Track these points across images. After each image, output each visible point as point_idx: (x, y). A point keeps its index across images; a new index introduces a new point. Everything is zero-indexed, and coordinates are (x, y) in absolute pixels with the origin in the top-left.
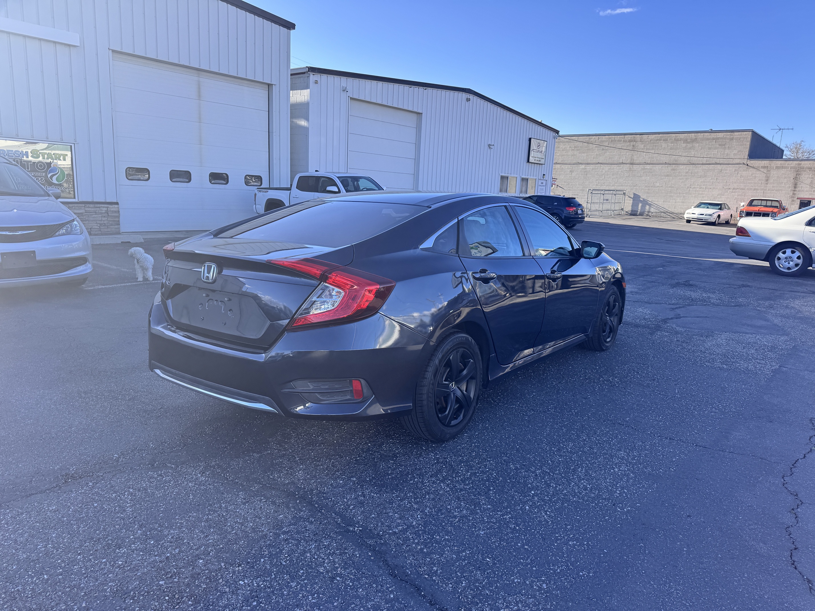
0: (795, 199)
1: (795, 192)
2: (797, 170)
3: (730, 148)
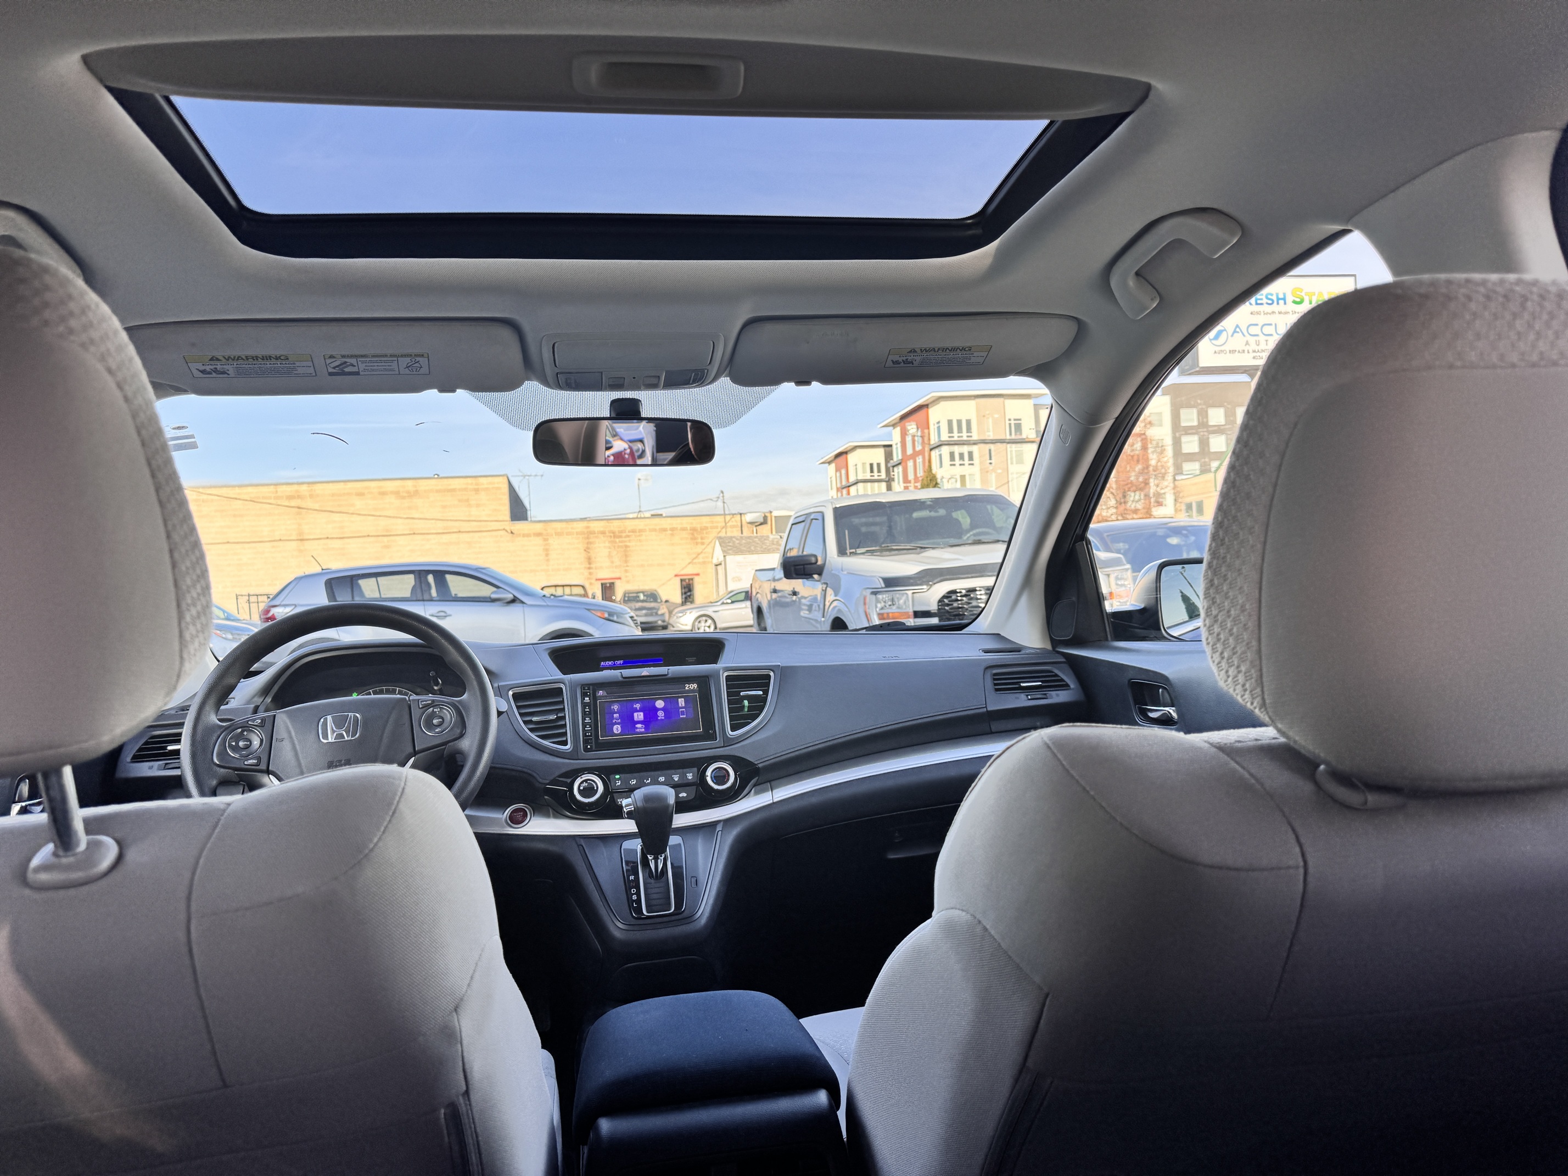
0: (593, 581)
1: (591, 571)
2: (586, 536)
3: (478, 506)
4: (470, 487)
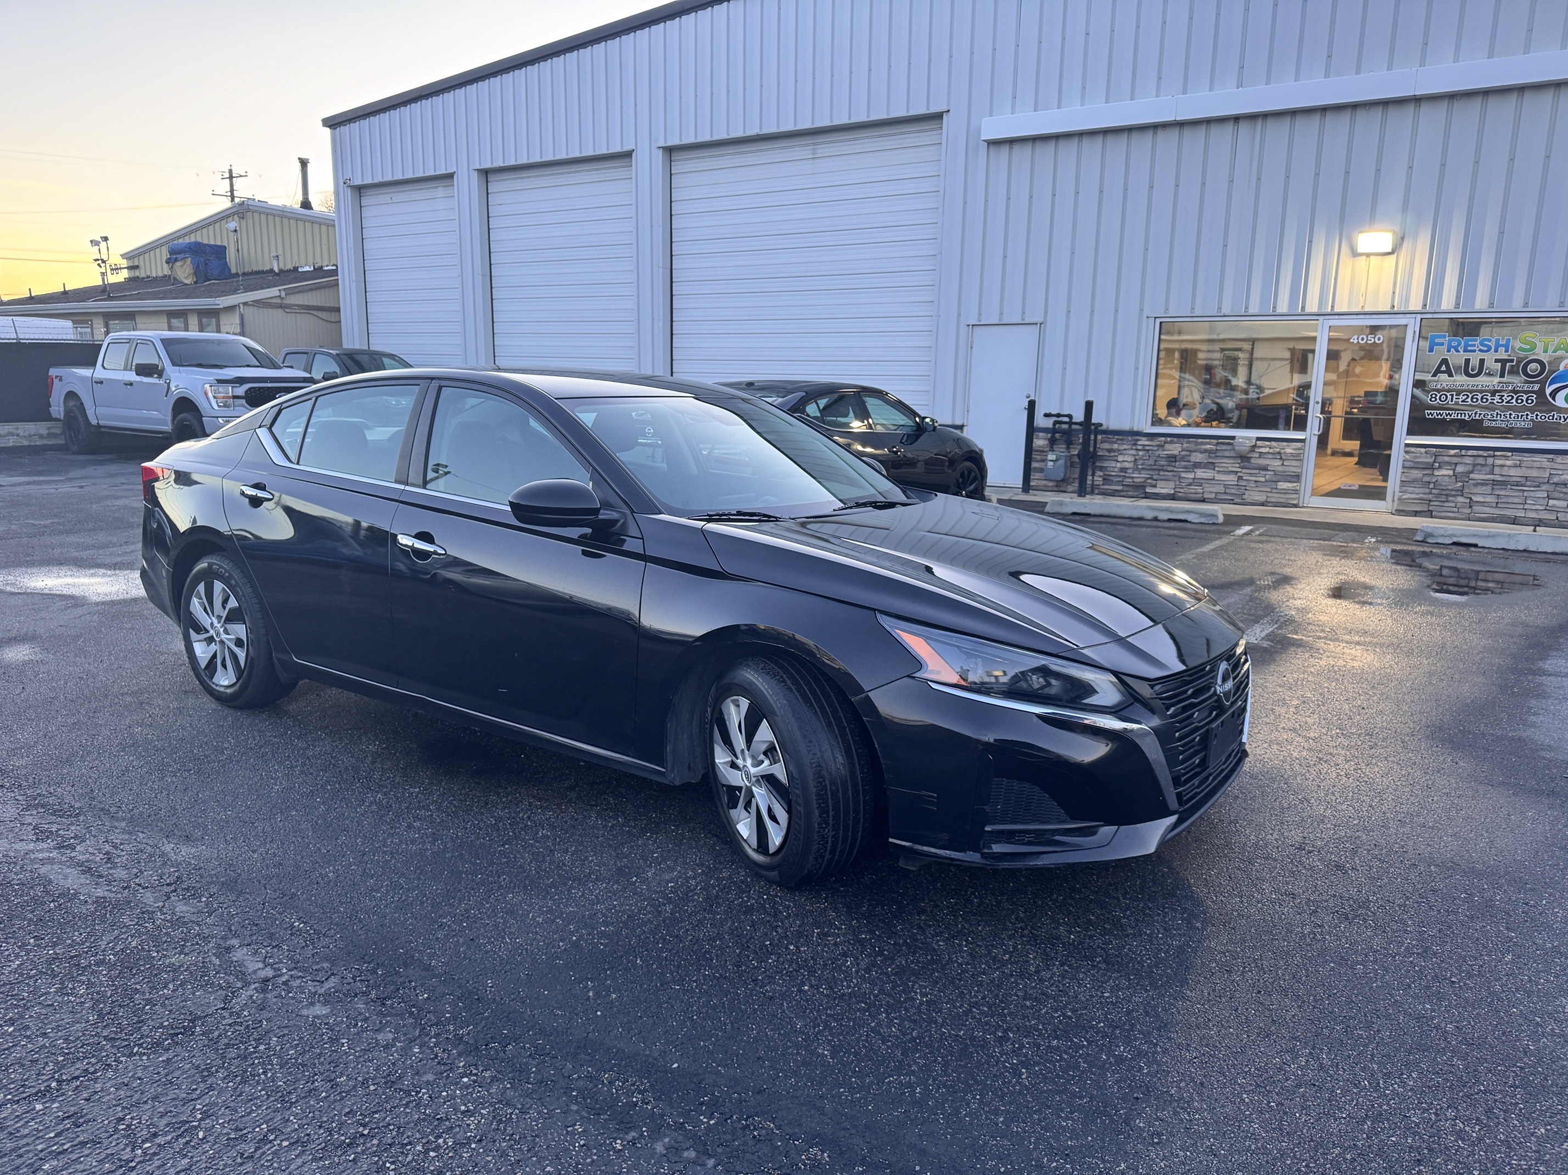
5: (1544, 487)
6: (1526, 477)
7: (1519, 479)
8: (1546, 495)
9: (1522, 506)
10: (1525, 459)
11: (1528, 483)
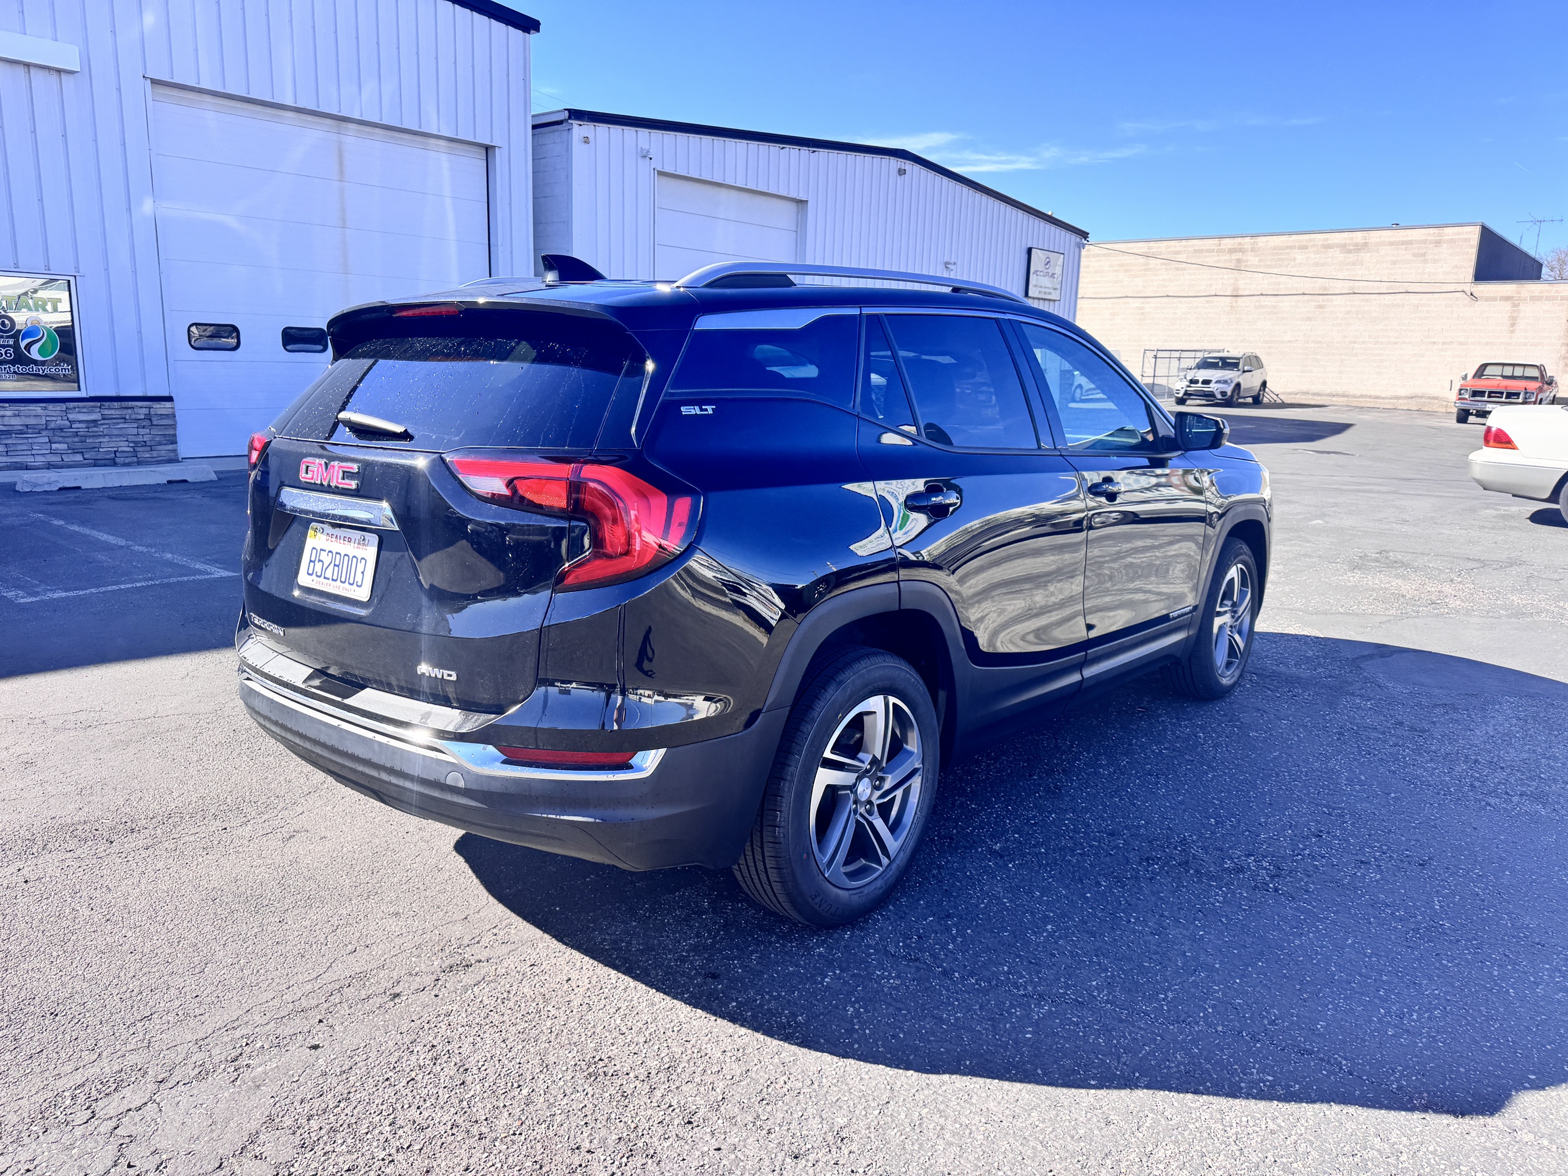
3: (1435, 261)
4: (1430, 238)
5: (44, 433)
6: (27, 425)
7: (20, 428)
8: (48, 440)
9: (29, 453)
10: (22, 408)
11: (30, 431)
